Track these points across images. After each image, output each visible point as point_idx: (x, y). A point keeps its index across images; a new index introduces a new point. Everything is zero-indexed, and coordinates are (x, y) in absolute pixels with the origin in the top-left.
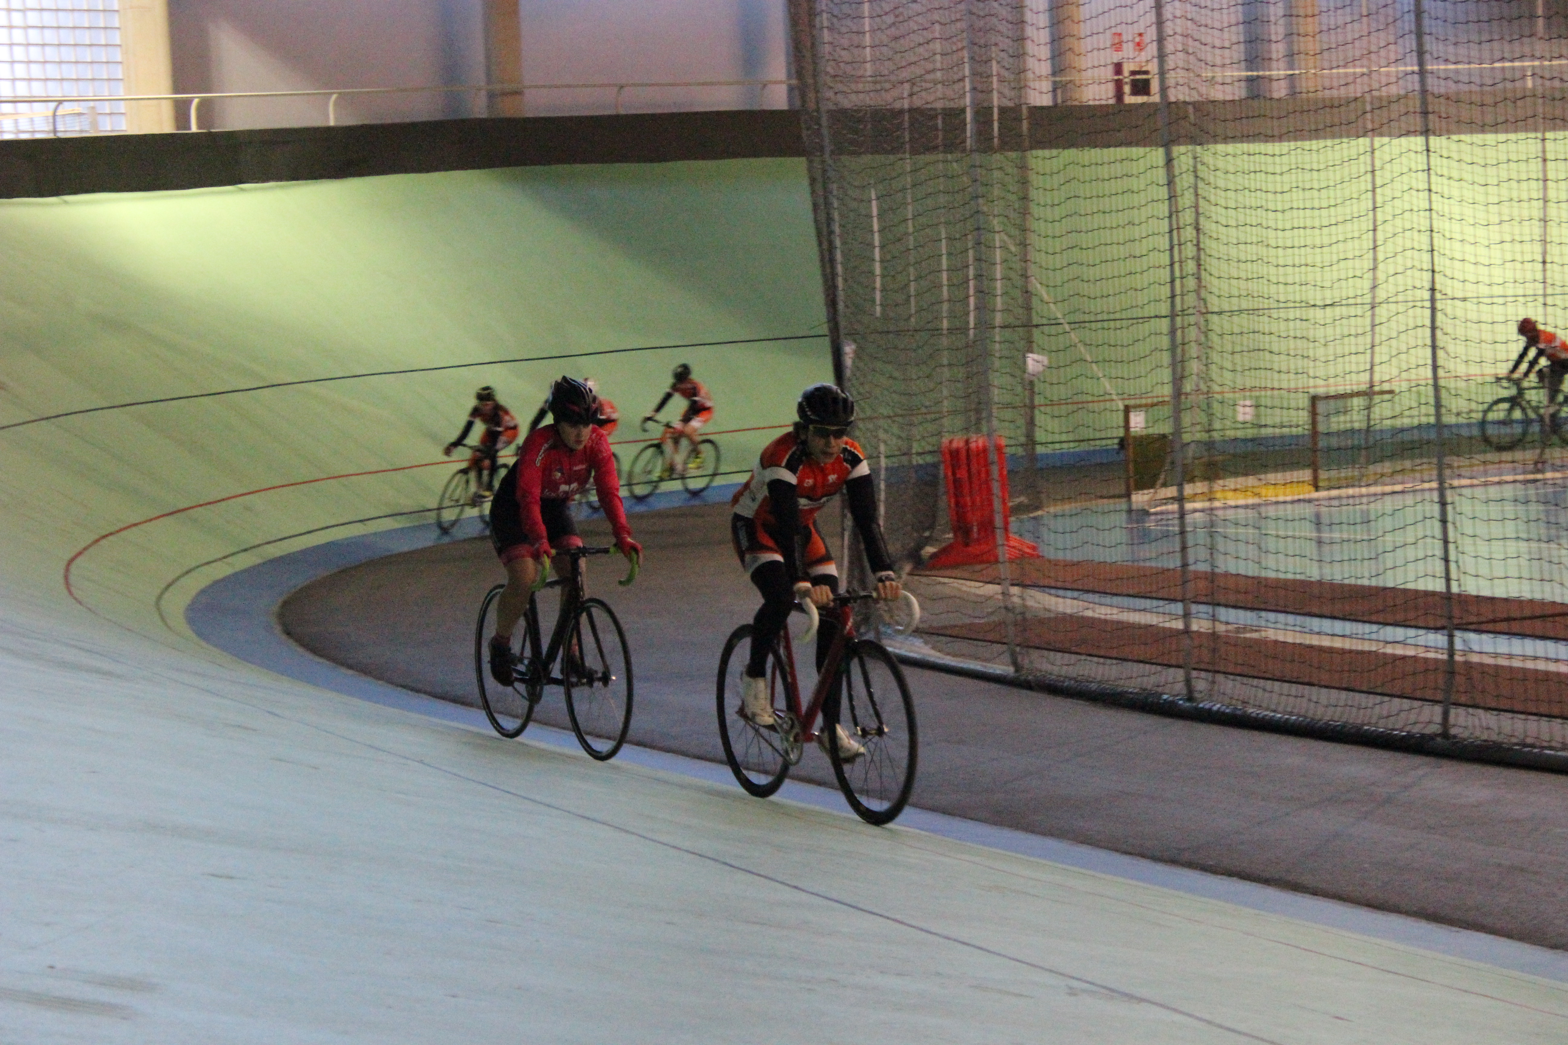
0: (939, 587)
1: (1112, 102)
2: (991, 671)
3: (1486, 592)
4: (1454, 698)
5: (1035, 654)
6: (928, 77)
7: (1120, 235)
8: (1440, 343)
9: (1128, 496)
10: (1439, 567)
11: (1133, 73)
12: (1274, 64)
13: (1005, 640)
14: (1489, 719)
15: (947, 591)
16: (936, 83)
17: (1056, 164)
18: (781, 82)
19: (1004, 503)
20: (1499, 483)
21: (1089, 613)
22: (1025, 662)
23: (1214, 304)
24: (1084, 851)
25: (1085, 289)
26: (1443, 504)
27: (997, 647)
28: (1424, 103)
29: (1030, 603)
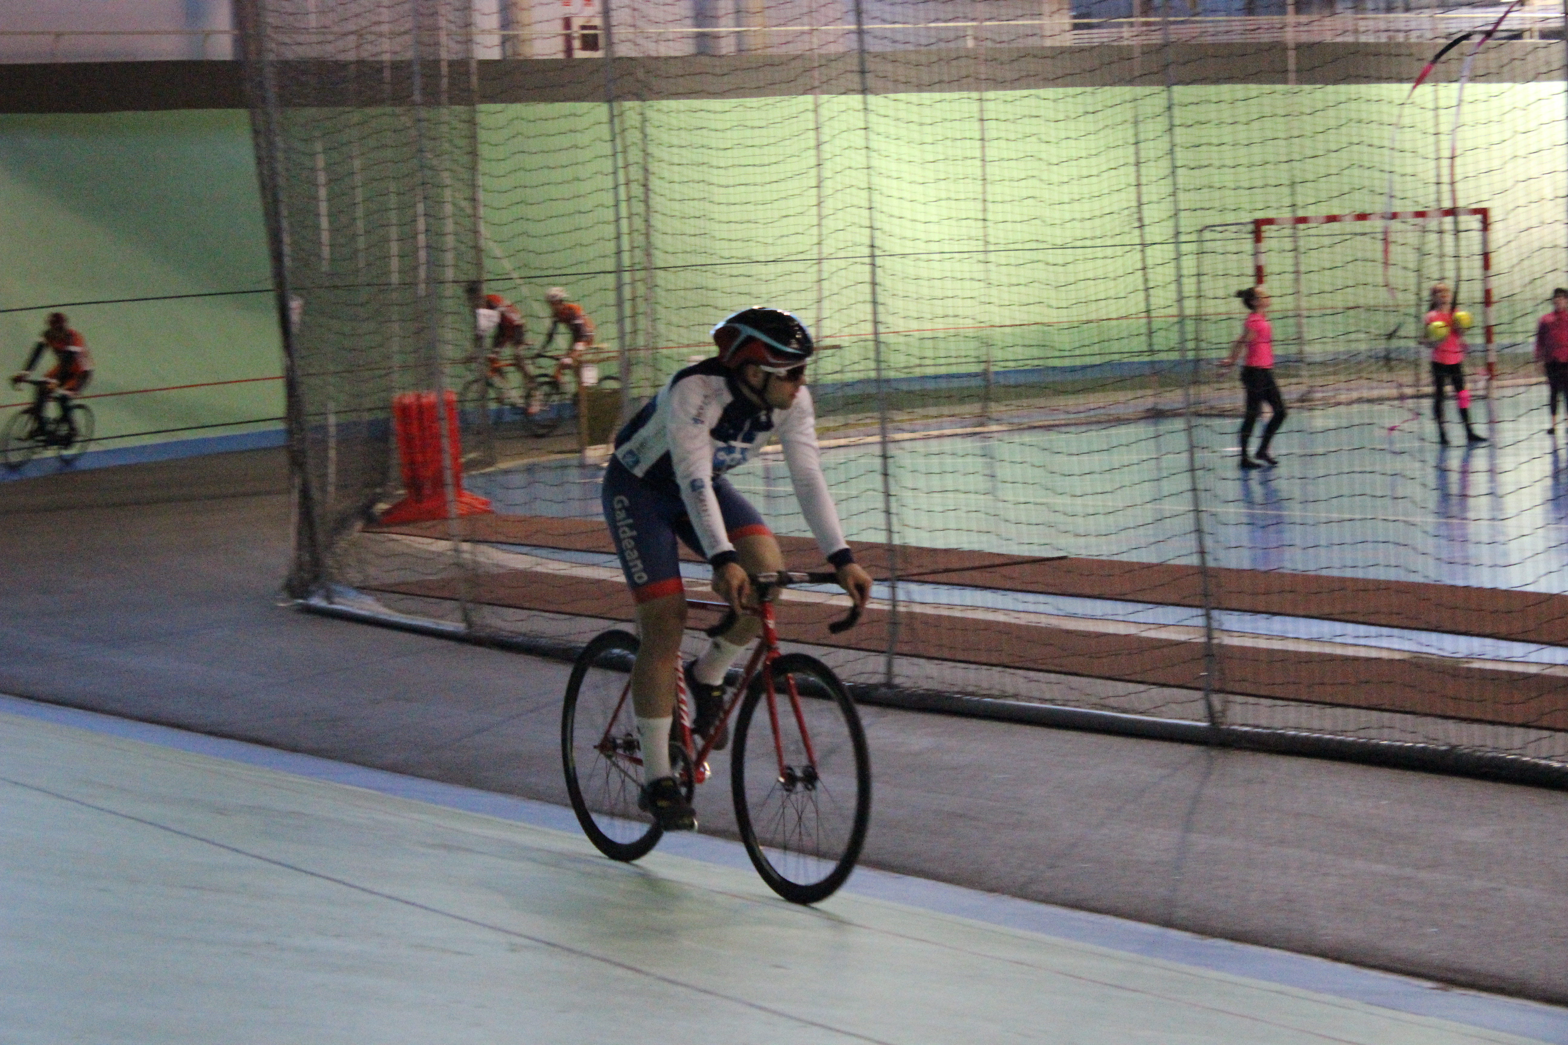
0: (391, 544)
1: (561, 56)
2: (441, 628)
3: (926, 544)
4: (898, 648)
5: (487, 610)
6: (373, 29)
7: (566, 191)
8: (880, 299)
9: (580, 451)
10: (880, 519)
11: (584, 27)
12: (723, 21)
13: (457, 596)
14: (931, 669)
15: (399, 549)
16: (381, 35)
17: (502, 119)
18: (225, 32)
19: (456, 459)
20: (938, 437)
21: (539, 569)
22: (475, 618)
23: (660, 260)
24: (535, 806)
25: (533, 244)
26: (885, 457)
27: (448, 604)
28: (862, 62)
29: (481, 559)
